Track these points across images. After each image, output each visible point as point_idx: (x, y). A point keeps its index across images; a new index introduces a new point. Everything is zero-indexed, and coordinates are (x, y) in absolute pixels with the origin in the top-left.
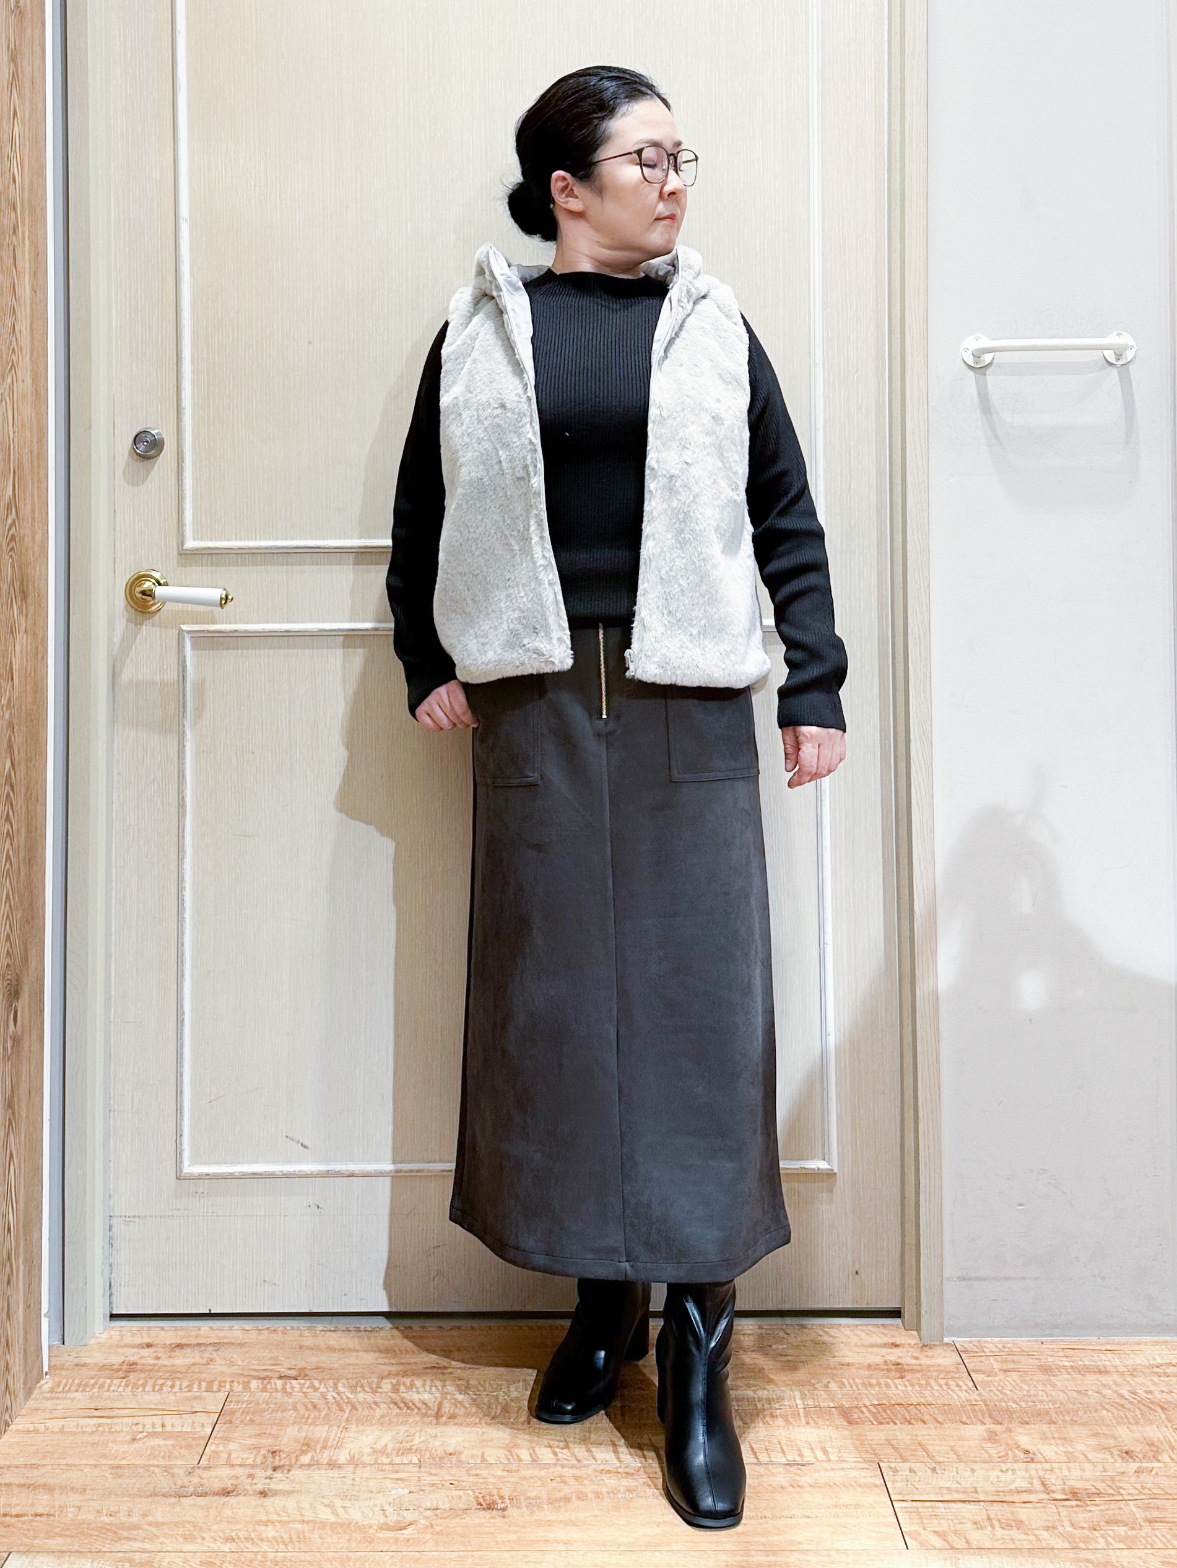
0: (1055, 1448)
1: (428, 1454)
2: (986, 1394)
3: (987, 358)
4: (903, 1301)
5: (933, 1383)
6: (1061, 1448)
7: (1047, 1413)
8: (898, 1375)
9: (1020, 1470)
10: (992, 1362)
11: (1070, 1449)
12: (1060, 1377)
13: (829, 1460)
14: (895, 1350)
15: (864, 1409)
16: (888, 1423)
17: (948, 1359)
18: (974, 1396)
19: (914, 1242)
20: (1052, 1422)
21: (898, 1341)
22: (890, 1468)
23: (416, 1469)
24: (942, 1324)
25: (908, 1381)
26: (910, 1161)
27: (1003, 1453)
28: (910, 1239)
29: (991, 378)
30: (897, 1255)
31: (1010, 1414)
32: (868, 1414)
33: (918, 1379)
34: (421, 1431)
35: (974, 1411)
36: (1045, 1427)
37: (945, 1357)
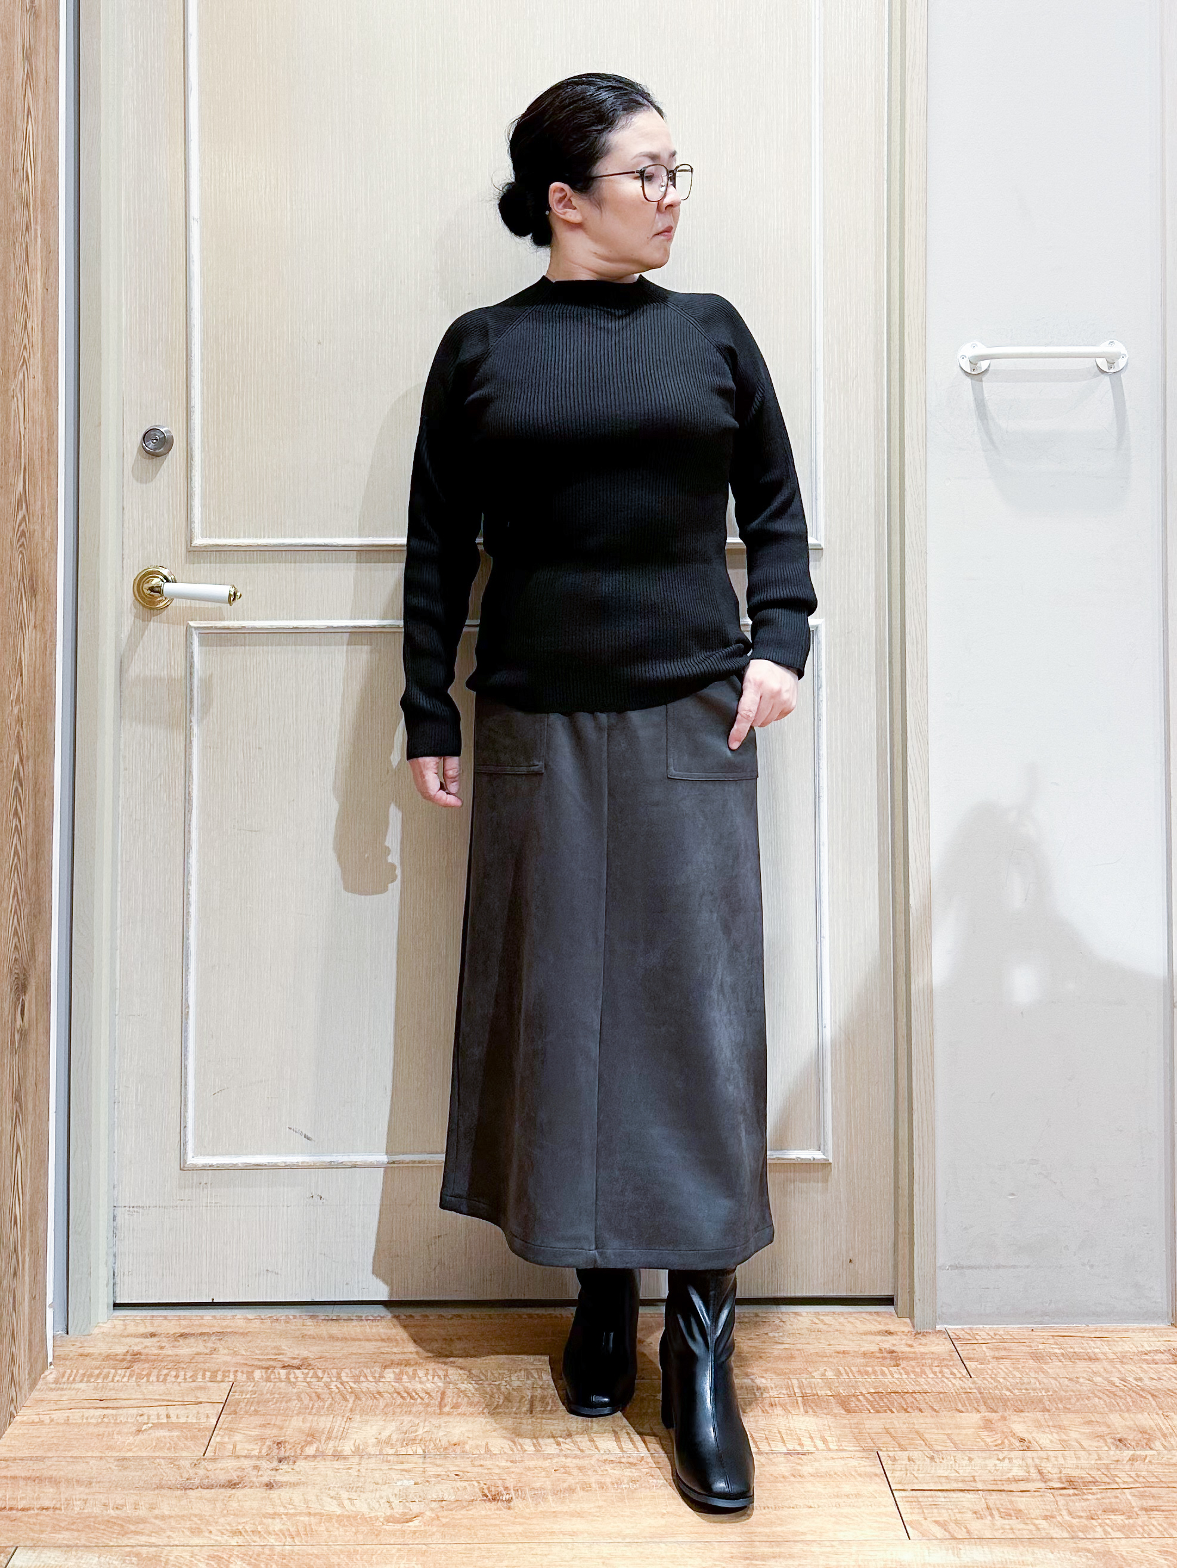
0: (1050, 1436)
1: (432, 1445)
2: (980, 1382)
3: (984, 365)
4: (895, 1288)
5: (927, 1370)
6: (1055, 1435)
7: (1041, 1400)
8: (893, 1363)
9: (1016, 1458)
10: (985, 1349)
11: (1064, 1437)
12: (1051, 1365)
13: (830, 1450)
14: (889, 1338)
15: (861, 1397)
16: (885, 1411)
17: (941, 1347)
18: (968, 1384)
19: (907, 1231)
20: (1045, 1410)
21: (892, 1328)
22: (889, 1457)
23: (421, 1460)
24: (934, 1311)
25: (903, 1368)
26: (904, 1152)
27: (999, 1442)
28: (904, 1228)
29: (987, 384)
30: (890, 1245)
31: (1004, 1401)
32: (865, 1403)
33: (913, 1367)
34: (425, 1421)
35: (969, 1399)
36: (1039, 1415)
37: (938, 1344)
